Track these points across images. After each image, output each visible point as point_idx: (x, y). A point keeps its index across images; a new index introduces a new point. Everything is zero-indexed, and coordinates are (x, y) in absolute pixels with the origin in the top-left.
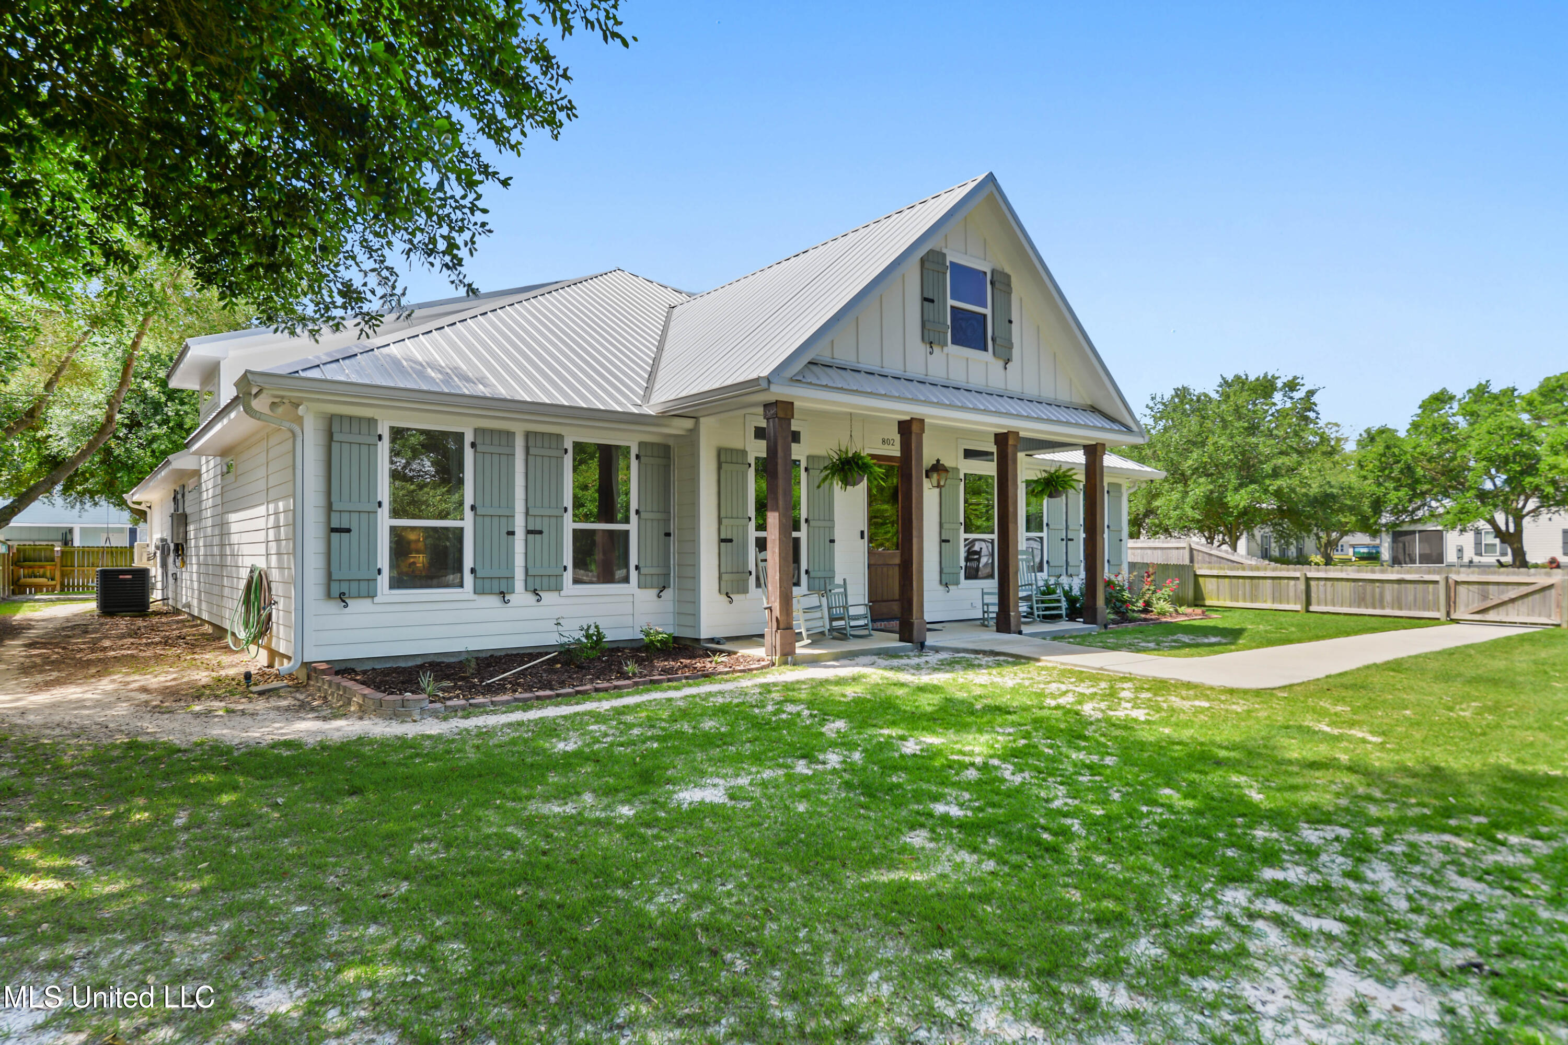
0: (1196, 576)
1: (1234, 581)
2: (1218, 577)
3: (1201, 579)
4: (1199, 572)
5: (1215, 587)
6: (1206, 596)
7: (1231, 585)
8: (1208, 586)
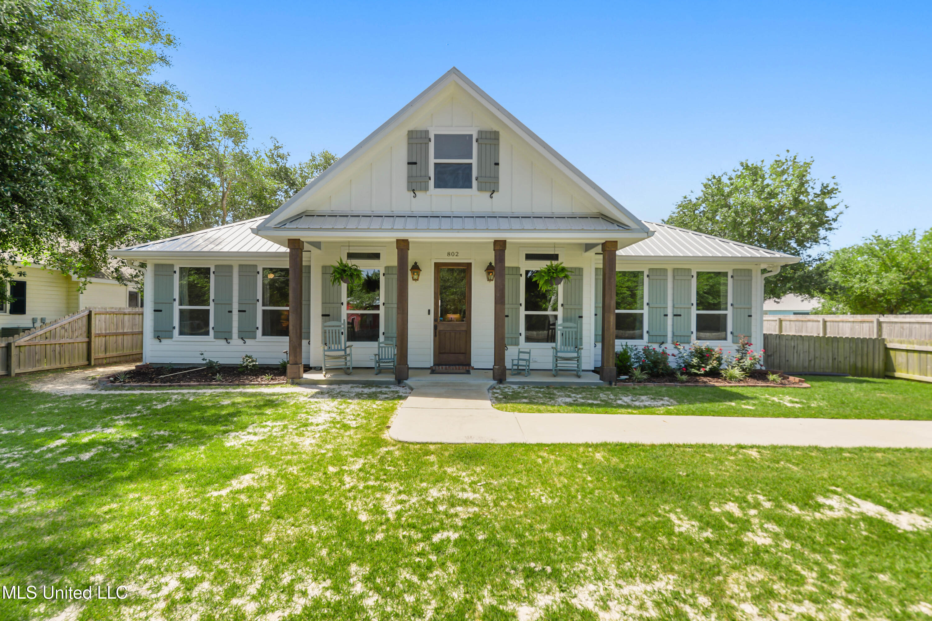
0: (887, 350)
1: (923, 355)
2: (907, 351)
3: (892, 353)
4: (889, 345)
5: (905, 360)
6: (897, 368)
7: (920, 359)
8: (899, 359)
